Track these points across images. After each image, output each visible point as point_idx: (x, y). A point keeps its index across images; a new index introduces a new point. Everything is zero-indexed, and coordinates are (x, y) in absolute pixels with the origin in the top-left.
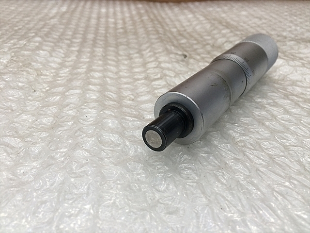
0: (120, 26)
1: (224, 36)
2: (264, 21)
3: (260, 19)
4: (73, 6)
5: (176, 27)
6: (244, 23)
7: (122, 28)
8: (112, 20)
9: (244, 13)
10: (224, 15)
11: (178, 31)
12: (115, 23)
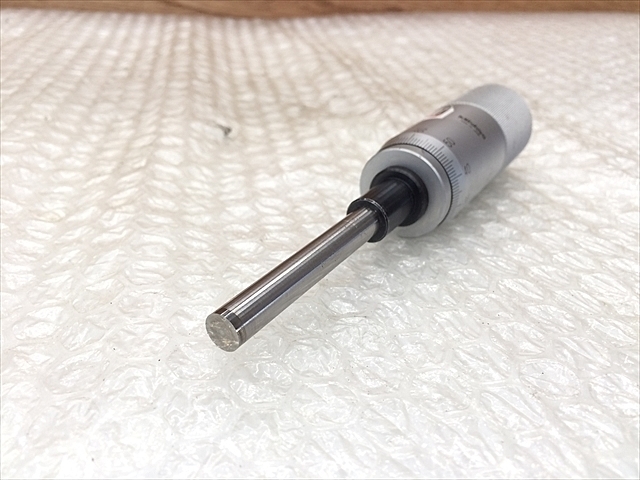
0: (124, 64)
1: (336, 84)
2: (435, 55)
3: (429, 51)
4: (40, 27)
5: (247, 68)
6: (395, 59)
7: (126, 69)
8: (113, 53)
9: (401, 40)
10: (358, 45)
11: (250, 75)
12: (117, 60)
